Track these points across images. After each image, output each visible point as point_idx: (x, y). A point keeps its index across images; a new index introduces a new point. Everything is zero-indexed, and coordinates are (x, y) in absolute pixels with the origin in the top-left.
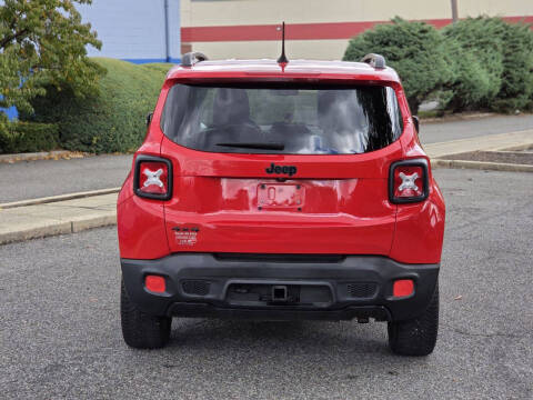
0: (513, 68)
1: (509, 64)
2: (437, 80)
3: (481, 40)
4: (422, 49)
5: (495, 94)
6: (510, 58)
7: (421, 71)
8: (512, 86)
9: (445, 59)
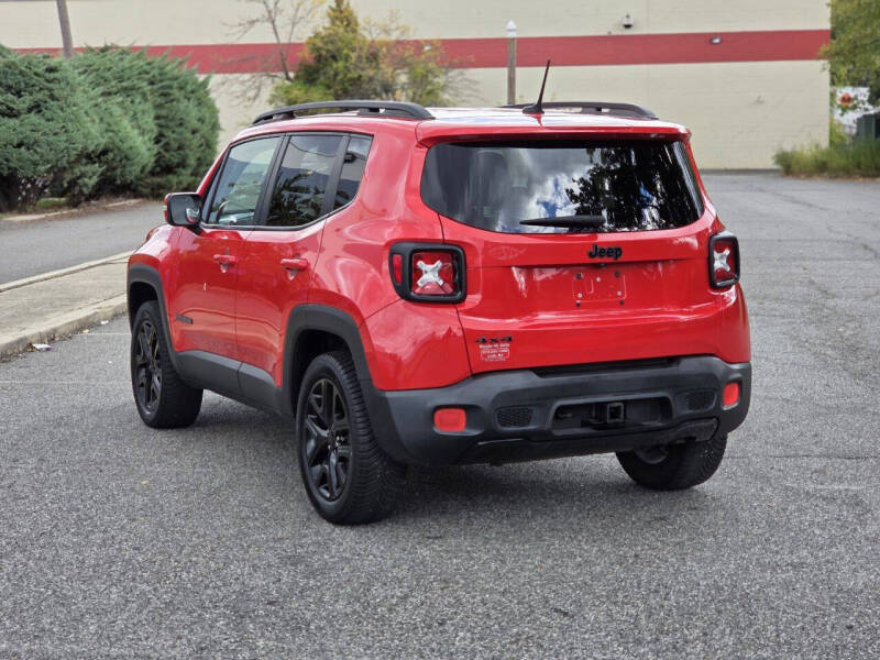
0: (167, 127)
1: (162, 121)
2: (80, 147)
3: (124, 84)
4: (53, 97)
5: (148, 169)
6: (163, 112)
7: (56, 134)
8: (167, 155)
9: (86, 113)
